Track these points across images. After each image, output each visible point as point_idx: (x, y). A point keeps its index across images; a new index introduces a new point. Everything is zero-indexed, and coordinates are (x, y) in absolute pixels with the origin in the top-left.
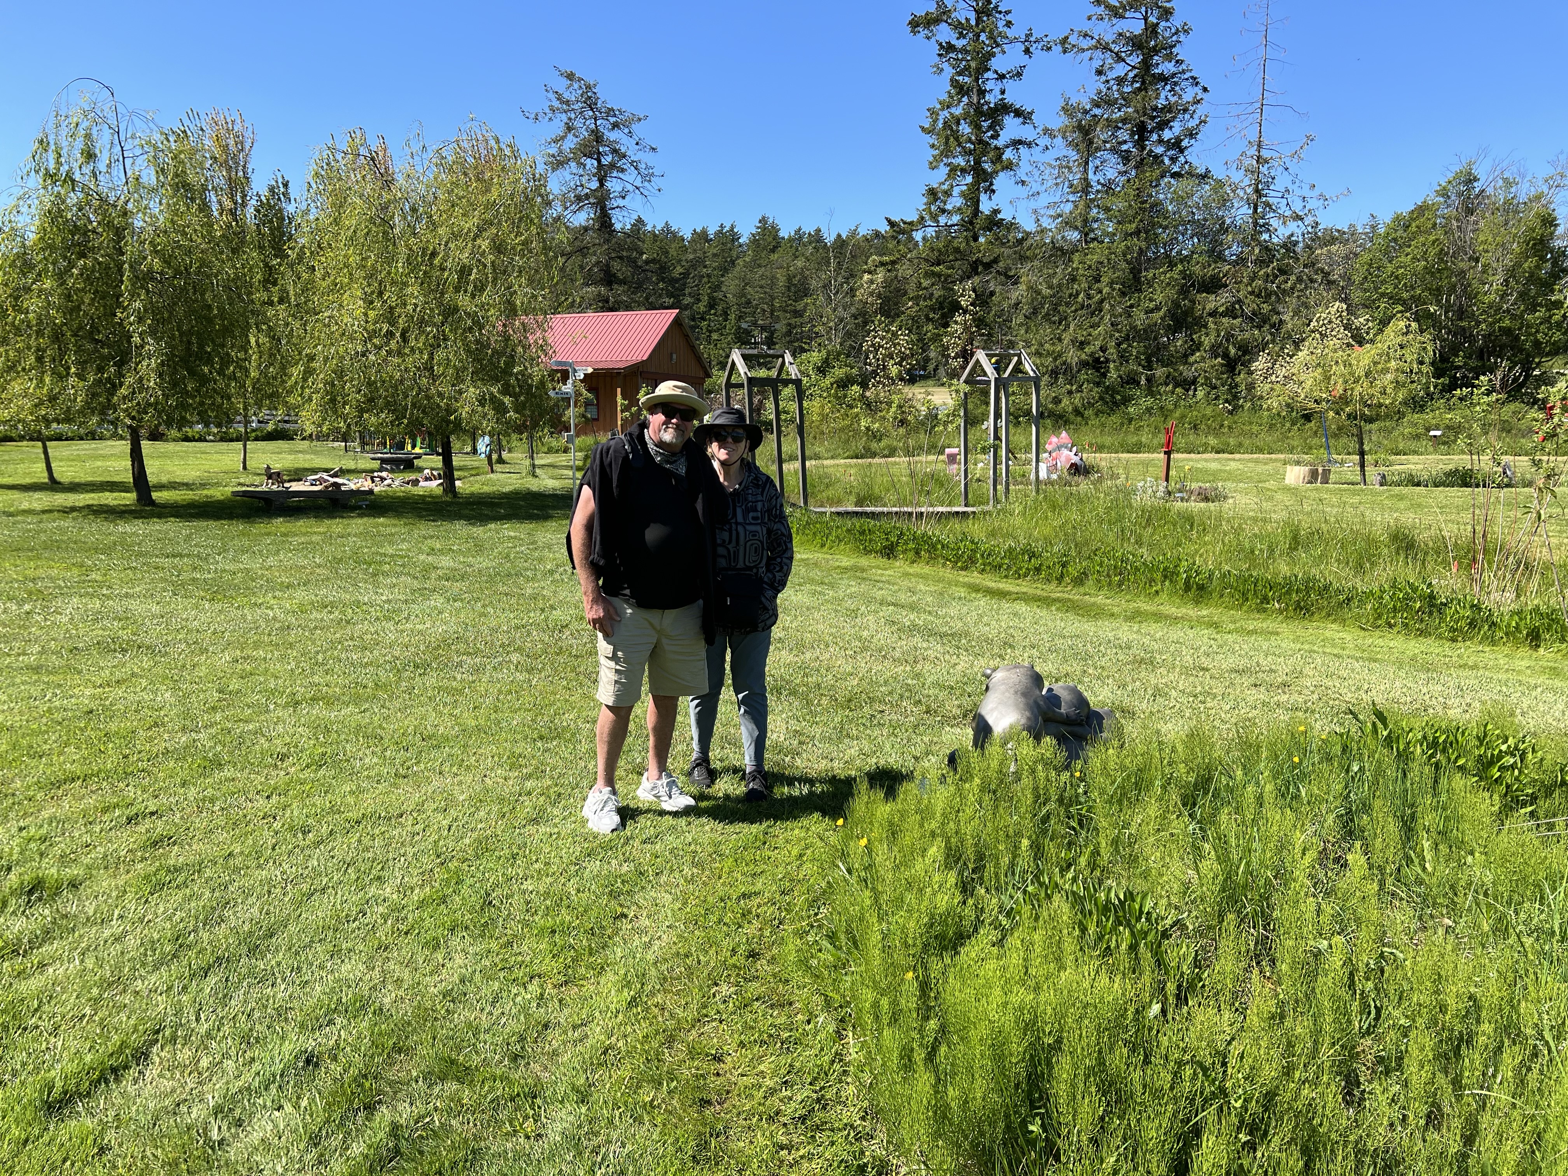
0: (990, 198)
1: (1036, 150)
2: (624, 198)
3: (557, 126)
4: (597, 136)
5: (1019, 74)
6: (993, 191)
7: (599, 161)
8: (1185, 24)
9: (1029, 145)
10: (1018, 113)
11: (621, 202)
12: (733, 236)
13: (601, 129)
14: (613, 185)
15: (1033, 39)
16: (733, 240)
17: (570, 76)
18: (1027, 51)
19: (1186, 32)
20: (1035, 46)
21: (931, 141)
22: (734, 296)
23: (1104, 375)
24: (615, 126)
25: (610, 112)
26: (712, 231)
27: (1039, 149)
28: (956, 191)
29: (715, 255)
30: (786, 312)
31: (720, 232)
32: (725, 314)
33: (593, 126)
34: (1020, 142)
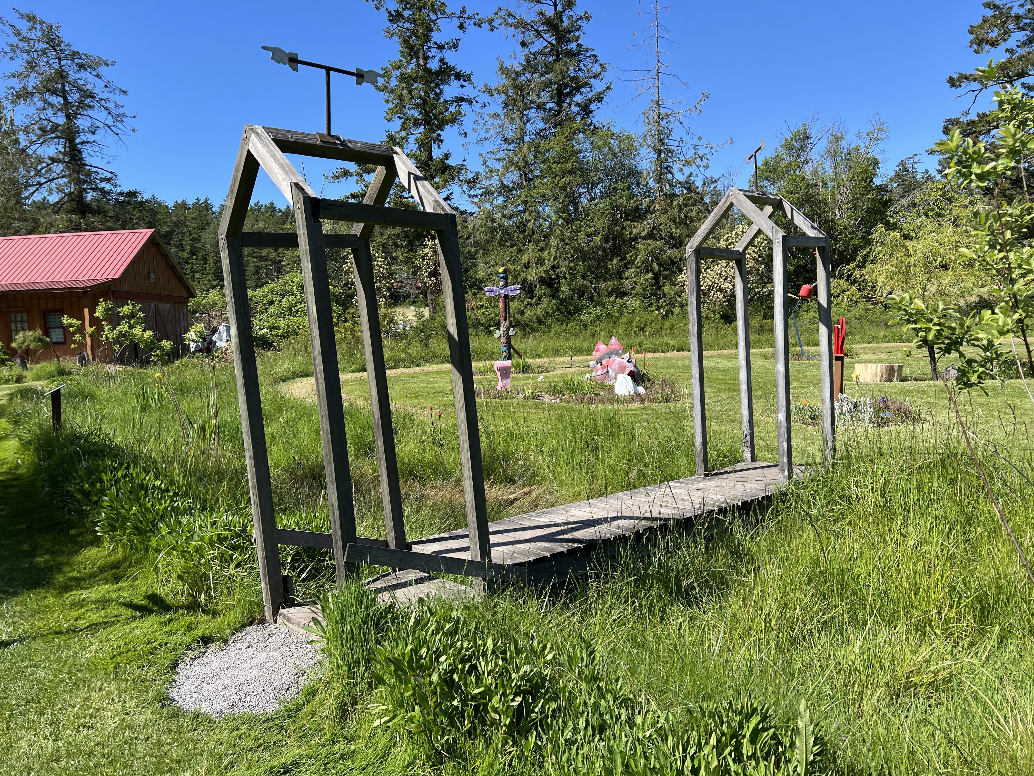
0: (439, 147)
1: (477, 107)
2: (93, 133)
3: (19, 64)
4: (62, 75)
5: (455, 46)
6: (441, 141)
7: (65, 99)
8: (586, 13)
9: (470, 102)
10: (458, 76)
11: (91, 138)
12: (208, 207)
13: (65, 68)
14: (82, 122)
15: (466, 16)
16: (207, 209)
17: (31, 19)
18: (461, 27)
19: (588, 19)
20: (468, 22)
21: (386, 97)
22: (211, 246)
23: (558, 289)
24: (81, 67)
25: (75, 55)
26: (190, 202)
27: (479, 105)
28: (411, 138)
29: (193, 219)
30: (254, 257)
31: (197, 203)
32: (205, 259)
33: (57, 67)
34: (462, 99)
